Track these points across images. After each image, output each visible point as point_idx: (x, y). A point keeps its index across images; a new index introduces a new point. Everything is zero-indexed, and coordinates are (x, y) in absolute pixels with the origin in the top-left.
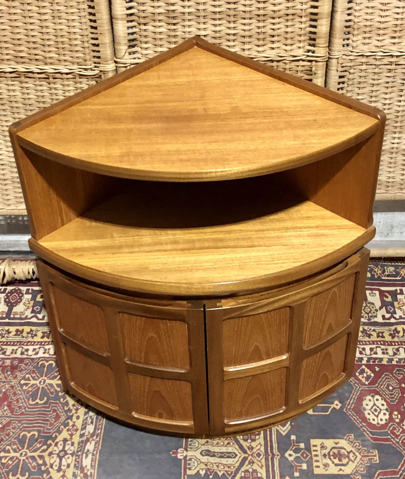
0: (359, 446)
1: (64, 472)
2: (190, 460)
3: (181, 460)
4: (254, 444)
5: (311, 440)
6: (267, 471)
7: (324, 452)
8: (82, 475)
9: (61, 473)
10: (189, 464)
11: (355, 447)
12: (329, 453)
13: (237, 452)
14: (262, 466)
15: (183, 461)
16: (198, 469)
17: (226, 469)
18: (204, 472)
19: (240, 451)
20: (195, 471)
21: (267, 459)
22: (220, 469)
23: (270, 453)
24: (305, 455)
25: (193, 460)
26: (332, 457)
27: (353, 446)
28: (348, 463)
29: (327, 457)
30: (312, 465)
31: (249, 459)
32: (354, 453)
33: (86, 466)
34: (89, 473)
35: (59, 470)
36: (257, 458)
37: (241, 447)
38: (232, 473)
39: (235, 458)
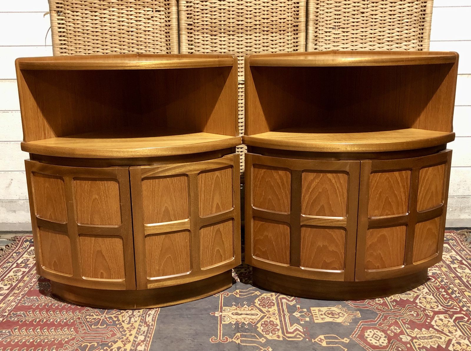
0: (346, 310)
1: (132, 324)
2: (224, 317)
3: (218, 317)
4: (270, 310)
5: (311, 308)
6: (281, 321)
7: (320, 313)
8: (145, 325)
9: (130, 325)
10: (224, 319)
11: (343, 311)
12: (325, 314)
13: (258, 313)
14: (277, 319)
15: (219, 317)
16: (230, 321)
17: (251, 320)
18: (235, 322)
19: (260, 312)
20: (229, 322)
21: (280, 316)
22: (246, 320)
23: (282, 313)
24: (307, 314)
25: (226, 317)
26: (327, 315)
27: (341, 311)
28: (338, 318)
29: (324, 315)
30: (313, 318)
31: (267, 316)
32: (343, 314)
33: (149, 321)
34: (150, 324)
35: (129, 323)
36: (273, 315)
37: (261, 311)
38: (255, 322)
39: (257, 315)
